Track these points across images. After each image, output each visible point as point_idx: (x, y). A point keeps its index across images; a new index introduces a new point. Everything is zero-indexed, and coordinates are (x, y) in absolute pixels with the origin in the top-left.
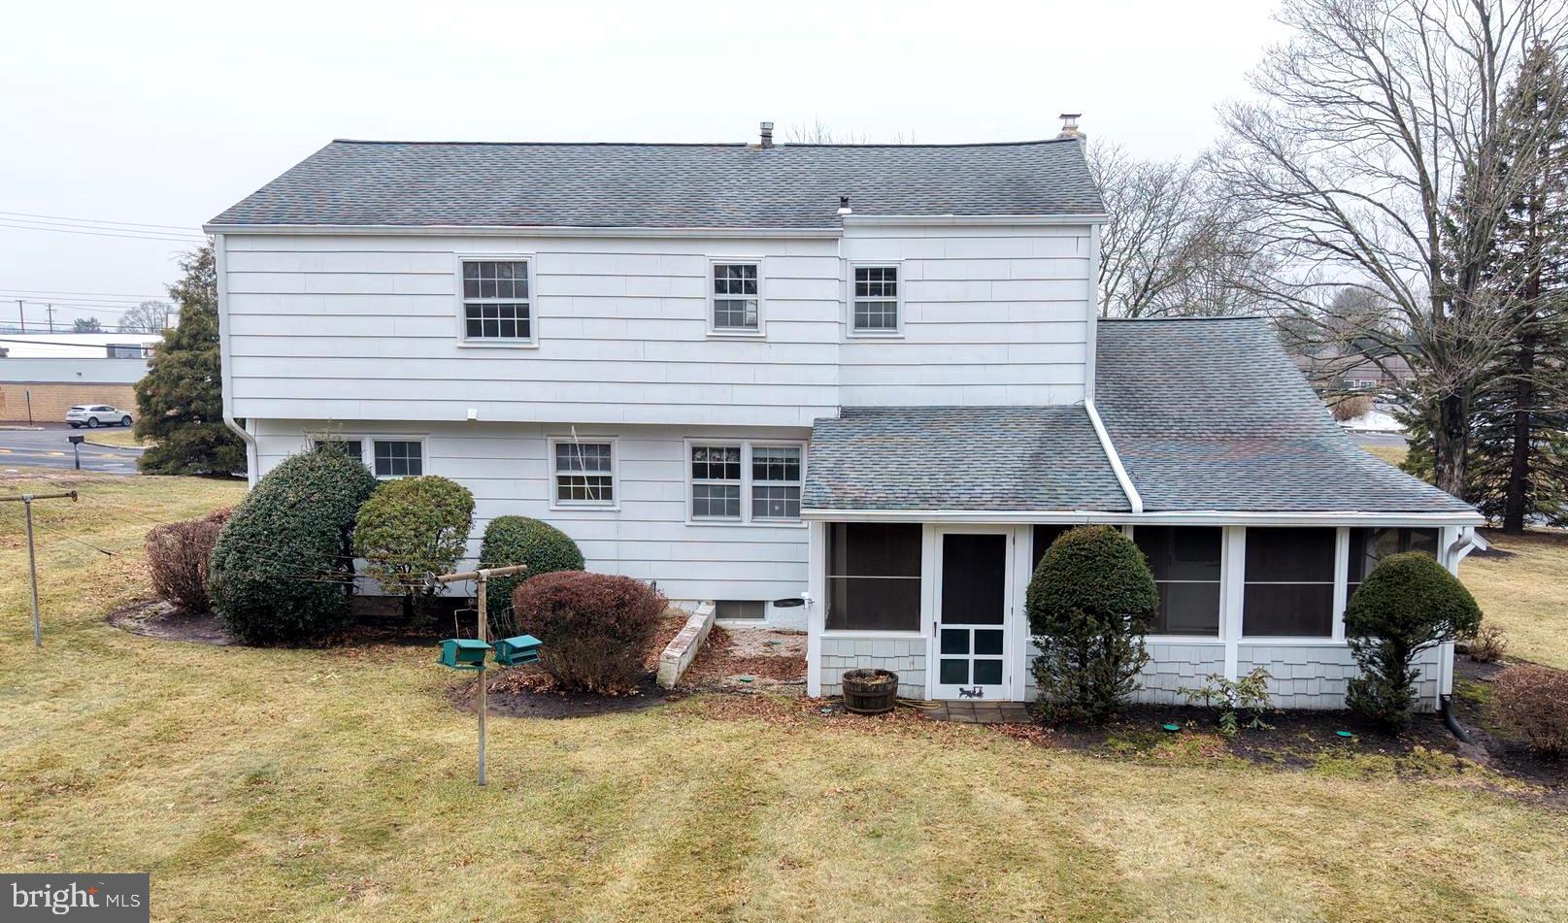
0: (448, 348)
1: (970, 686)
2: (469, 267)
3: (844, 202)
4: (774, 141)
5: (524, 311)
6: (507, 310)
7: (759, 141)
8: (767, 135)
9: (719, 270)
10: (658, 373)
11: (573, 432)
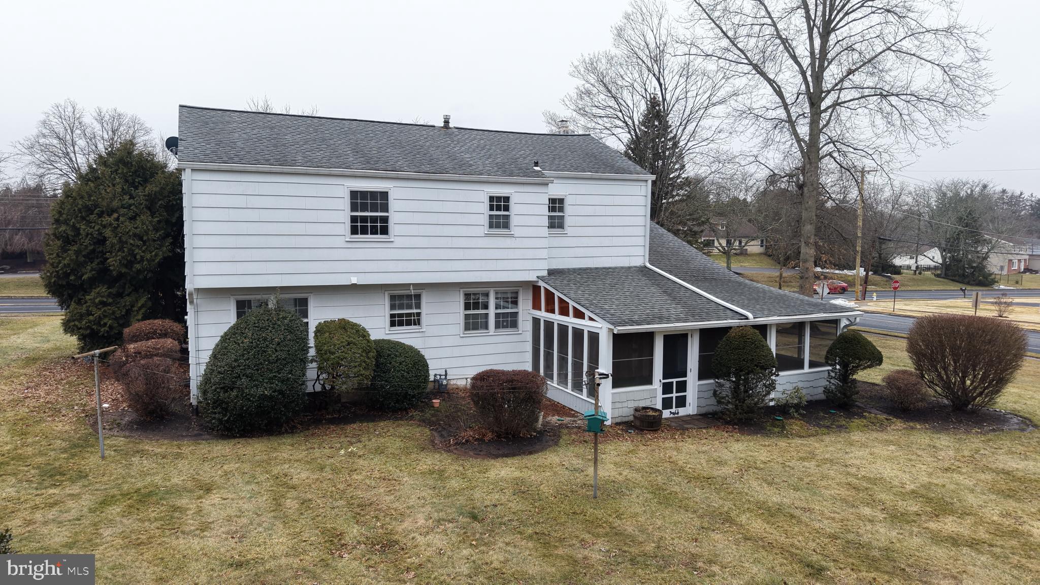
0: (340, 242)
1: (673, 410)
2: (354, 194)
3: (536, 164)
4: (451, 125)
5: (385, 220)
6: (374, 219)
7: (442, 125)
8: (447, 122)
9: (491, 199)
10: (460, 254)
11: (411, 288)
